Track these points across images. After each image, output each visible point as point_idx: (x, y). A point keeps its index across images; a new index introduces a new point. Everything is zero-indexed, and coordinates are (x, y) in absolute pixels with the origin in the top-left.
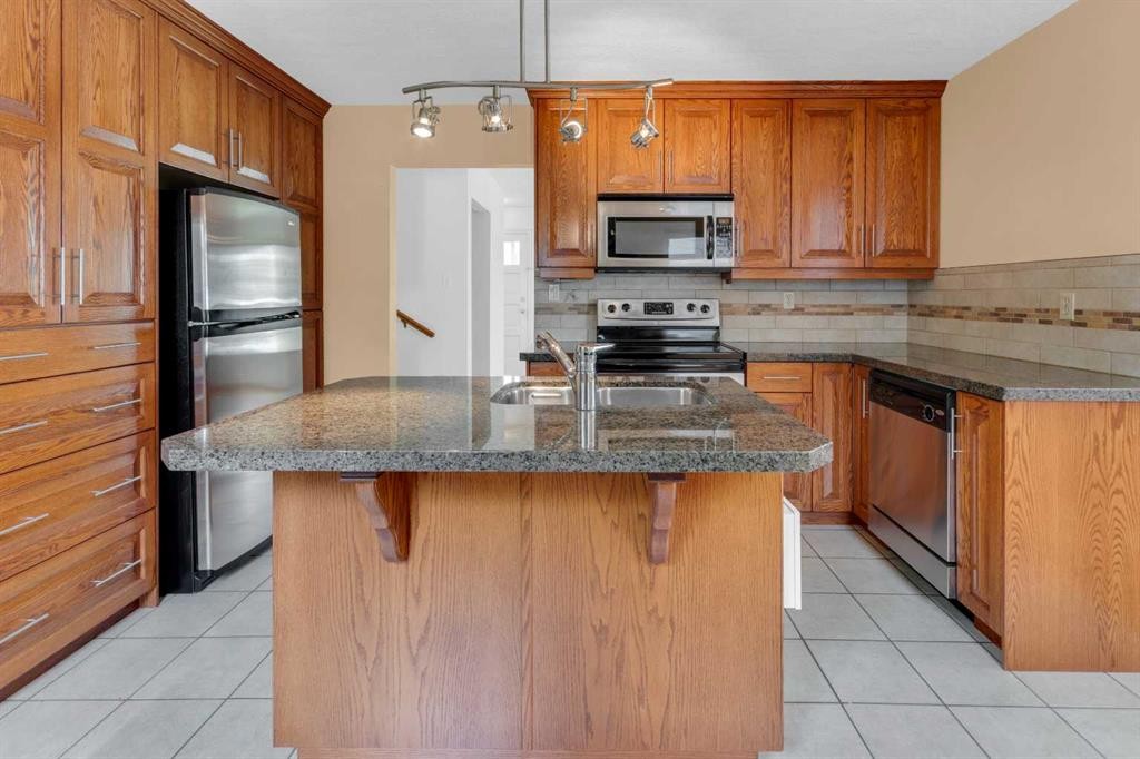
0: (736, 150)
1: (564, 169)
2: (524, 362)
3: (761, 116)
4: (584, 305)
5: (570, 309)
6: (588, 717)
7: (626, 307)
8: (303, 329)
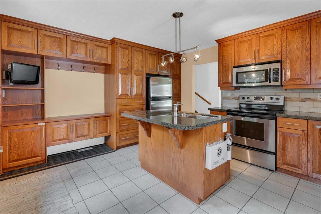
0: (284, 44)
1: (226, 60)
2: (210, 111)
3: (295, 30)
4: (237, 97)
5: (233, 98)
6: (171, 174)
7: (248, 98)
8: (173, 101)
